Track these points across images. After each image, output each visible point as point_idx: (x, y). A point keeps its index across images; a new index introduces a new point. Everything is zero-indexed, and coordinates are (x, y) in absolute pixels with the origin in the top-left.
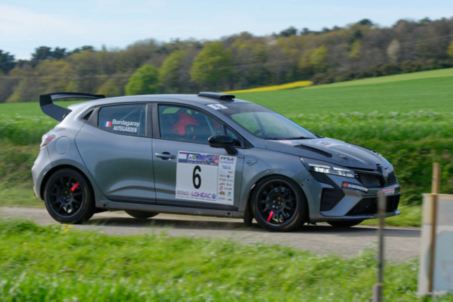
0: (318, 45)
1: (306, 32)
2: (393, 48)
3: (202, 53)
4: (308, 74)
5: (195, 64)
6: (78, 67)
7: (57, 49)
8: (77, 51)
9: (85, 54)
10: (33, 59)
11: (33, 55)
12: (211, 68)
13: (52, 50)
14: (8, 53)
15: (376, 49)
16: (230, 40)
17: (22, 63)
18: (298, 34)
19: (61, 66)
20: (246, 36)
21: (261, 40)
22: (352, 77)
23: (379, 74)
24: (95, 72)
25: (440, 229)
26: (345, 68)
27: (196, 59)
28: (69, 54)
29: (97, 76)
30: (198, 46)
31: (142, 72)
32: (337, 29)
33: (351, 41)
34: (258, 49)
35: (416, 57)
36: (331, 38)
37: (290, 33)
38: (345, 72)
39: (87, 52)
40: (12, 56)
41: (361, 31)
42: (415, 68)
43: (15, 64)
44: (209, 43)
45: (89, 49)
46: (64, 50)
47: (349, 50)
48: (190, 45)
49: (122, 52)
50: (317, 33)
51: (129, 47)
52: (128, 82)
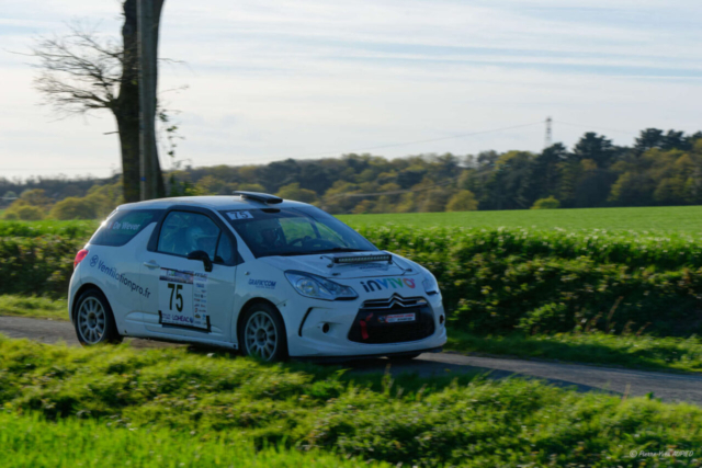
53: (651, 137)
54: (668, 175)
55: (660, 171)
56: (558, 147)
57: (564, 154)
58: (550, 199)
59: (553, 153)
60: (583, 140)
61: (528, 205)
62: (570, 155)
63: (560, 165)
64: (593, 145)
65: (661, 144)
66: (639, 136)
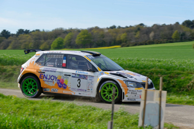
0: (124, 32)
1: (119, 27)
2: (152, 34)
3: (80, 34)
4: (120, 43)
5: (77, 38)
6: (34, 37)
7: (26, 30)
8: (34, 31)
10: (17, 34)
11: (17, 32)
12: (83, 39)
13: (24, 30)
14: (8, 31)
15: (145, 35)
16: (91, 29)
17: (13, 35)
18: (116, 28)
19: (27, 37)
20: (97, 28)
21: (102, 30)
22: (136, 45)
23: (146, 44)
24: (40, 39)
25: (147, 102)
26: (133, 41)
27: (78, 36)
28: (31, 32)
29: (41, 41)
30: (79, 31)
31: (57, 40)
32: (131, 27)
33: (136, 31)
34: (101, 33)
35: (160, 38)
36: (129, 30)
37: (113, 27)
38: (133, 43)
39: (37, 32)
40: (9, 32)
41: (140, 28)
42: (159, 42)
43: (10, 35)
44: (83, 30)
45: (38, 30)
46: (29, 31)
47: (135, 35)
48: (76, 31)
49: (50, 32)
50: (123, 28)
51: (53, 30)
52: (52, 43)
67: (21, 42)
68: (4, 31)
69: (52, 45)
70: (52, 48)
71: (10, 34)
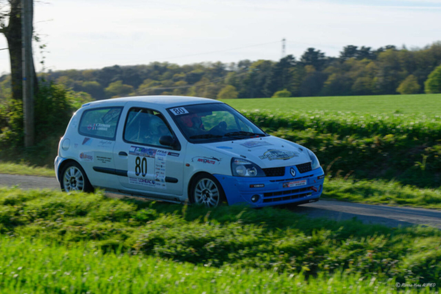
6: (383, 64)
7: (363, 48)
8: (381, 50)
9: (388, 52)
10: (341, 57)
11: (342, 53)
13: (359, 49)
14: (319, 51)
17: (332, 59)
19: (366, 64)
28: (374, 52)
29: (399, 72)
39: (390, 50)
40: (323, 54)
43: (325, 60)
45: (391, 48)
46: (369, 49)
51: (427, 47)
52: (427, 78)
53: (350, 51)
54: (361, 75)
55: (356, 73)
56: (290, 57)
57: (294, 62)
58: (284, 91)
59: (287, 61)
60: (306, 53)
61: (270, 95)
62: (299, 63)
63: (291, 69)
64: (312, 56)
65: (357, 55)
66: (342, 50)
67: (352, 77)
68: (311, 50)
69: (427, 83)
70: (427, 90)
71: (325, 58)
